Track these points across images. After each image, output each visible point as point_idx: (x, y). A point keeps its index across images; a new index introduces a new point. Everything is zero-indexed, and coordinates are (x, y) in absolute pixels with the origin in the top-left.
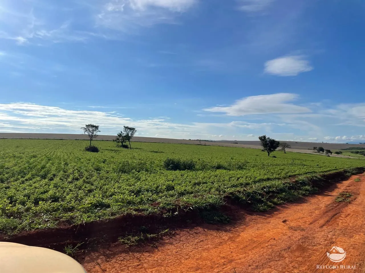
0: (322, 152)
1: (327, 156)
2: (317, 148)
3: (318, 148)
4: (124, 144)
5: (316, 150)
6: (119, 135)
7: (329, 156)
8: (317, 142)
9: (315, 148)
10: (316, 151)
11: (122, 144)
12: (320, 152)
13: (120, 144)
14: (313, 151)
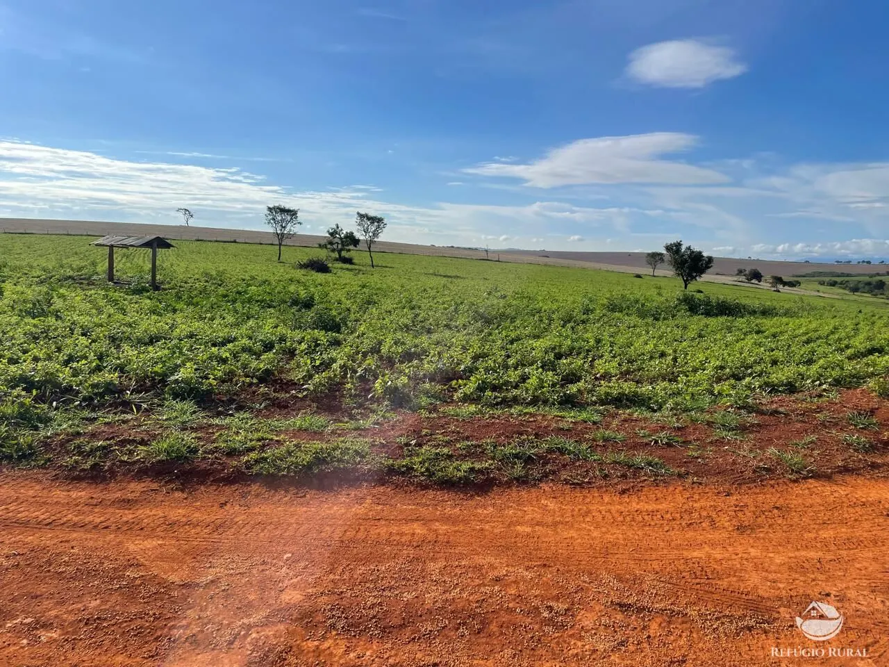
0: (757, 282)
1: (774, 291)
2: (745, 271)
3: (747, 272)
4: (344, 254)
5: (744, 275)
6: (332, 234)
7: (779, 291)
8: (736, 257)
9: (740, 272)
10: (743, 278)
11: (340, 255)
12: (753, 281)
13: (336, 255)
14: (735, 279)
